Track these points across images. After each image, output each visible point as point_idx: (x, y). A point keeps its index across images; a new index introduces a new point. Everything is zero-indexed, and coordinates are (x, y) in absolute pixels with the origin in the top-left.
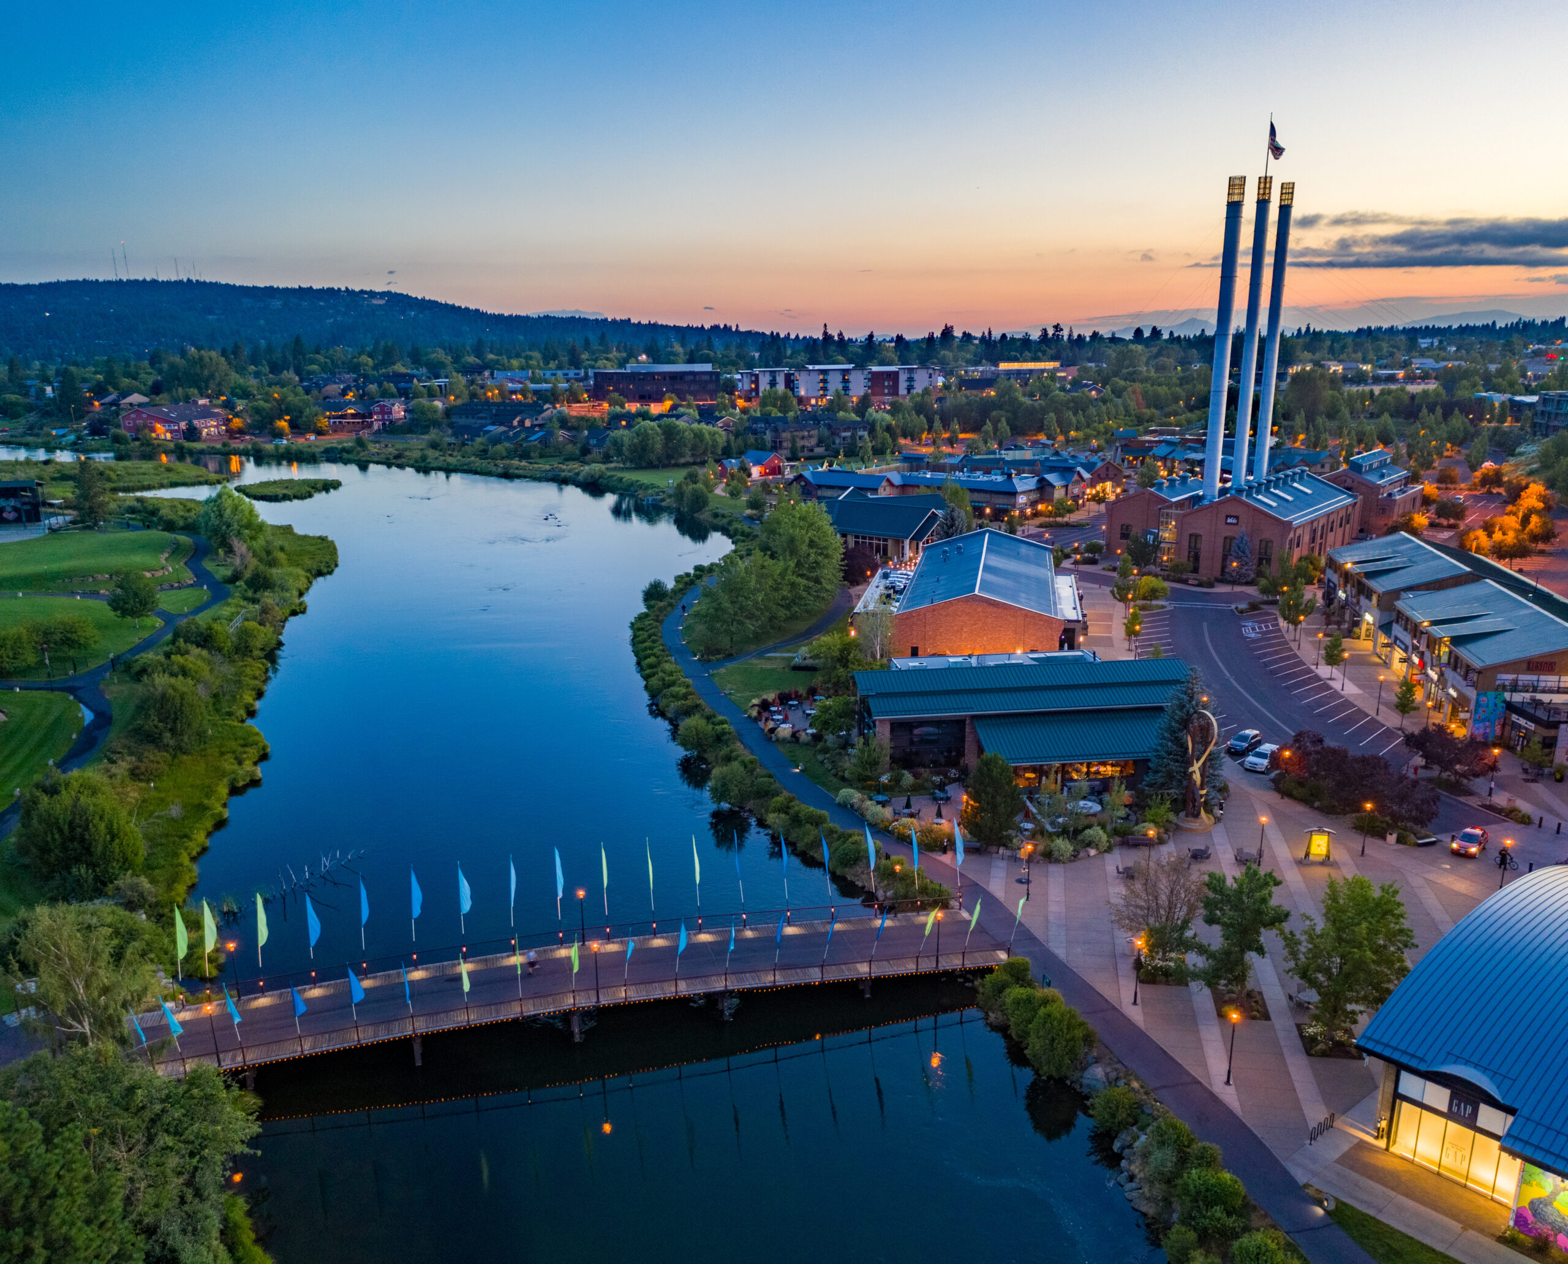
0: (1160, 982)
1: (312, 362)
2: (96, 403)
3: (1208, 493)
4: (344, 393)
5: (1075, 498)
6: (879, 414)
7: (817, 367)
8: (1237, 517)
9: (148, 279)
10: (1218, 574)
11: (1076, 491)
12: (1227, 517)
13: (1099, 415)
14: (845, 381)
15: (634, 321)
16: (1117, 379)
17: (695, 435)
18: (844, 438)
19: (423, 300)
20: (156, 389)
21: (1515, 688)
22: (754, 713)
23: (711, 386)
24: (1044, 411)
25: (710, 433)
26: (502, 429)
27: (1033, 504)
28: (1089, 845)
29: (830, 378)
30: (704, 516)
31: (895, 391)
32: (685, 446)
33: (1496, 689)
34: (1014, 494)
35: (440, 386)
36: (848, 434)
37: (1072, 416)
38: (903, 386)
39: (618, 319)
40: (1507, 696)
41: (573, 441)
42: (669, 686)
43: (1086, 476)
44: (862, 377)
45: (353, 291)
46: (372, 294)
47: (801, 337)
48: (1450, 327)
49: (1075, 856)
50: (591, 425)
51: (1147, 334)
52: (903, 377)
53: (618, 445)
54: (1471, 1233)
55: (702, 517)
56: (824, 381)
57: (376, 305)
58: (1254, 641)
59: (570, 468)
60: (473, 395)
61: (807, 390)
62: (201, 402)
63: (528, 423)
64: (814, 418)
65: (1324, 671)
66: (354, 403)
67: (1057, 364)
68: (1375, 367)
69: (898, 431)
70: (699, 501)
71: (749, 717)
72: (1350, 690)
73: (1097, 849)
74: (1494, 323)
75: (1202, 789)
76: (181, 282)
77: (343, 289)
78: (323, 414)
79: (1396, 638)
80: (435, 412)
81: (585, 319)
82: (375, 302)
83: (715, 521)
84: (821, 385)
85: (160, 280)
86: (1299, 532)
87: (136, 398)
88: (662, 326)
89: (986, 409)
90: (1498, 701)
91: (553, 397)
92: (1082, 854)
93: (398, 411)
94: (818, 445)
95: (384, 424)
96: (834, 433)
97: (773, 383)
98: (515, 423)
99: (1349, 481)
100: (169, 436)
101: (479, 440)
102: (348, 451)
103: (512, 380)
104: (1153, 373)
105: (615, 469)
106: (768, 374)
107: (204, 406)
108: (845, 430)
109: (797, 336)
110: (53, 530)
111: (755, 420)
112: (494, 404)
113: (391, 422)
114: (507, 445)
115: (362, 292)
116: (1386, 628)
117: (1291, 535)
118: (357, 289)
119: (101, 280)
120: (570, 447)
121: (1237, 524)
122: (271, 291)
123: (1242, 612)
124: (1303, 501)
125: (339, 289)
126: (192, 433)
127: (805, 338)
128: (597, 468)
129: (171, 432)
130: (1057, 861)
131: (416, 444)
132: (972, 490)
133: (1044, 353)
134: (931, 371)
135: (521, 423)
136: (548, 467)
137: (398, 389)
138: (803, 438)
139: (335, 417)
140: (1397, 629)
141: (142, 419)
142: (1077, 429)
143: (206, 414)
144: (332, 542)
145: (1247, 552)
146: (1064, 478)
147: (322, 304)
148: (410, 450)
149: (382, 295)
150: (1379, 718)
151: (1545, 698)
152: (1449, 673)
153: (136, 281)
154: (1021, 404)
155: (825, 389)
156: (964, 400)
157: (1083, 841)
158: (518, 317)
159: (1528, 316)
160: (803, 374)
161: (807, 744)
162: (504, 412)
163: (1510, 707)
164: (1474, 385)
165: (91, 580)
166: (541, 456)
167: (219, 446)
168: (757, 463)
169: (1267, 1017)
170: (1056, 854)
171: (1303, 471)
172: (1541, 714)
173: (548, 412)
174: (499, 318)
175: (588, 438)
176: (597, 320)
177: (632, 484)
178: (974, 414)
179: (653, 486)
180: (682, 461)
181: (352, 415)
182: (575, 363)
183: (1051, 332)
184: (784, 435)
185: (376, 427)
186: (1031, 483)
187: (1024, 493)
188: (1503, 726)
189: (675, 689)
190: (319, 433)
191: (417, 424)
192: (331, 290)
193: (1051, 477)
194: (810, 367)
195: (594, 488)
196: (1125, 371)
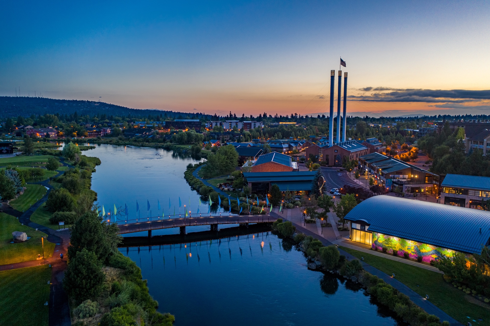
0: (310, 223)
1: (81, 119)
2: (17, 128)
3: (330, 145)
4: (92, 126)
5: (299, 150)
6: (247, 132)
7: (229, 121)
8: (337, 150)
9: (26, 97)
10: (333, 164)
11: (299, 148)
12: (335, 150)
13: (306, 133)
14: (237, 125)
15: (173, 111)
16: (311, 125)
17: (196, 136)
18: (237, 138)
19: (110, 104)
20: (34, 125)
21: (394, 178)
22: (218, 187)
23: (199, 126)
24: (291, 132)
25: (200, 135)
26: (140, 135)
27: (288, 151)
28: (297, 205)
29: (232, 124)
30: (200, 154)
31: (251, 127)
32: (193, 139)
33: (390, 178)
34: (282, 148)
35: (120, 125)
36: (238, 137)
37: (298, 133)
38: (253, 126)
39: (168, 111)
40: (392, 180)
41: (161, 137)
42: (196, 183)
43: (301, 145)
44: (241, 124)
45: (89, 101)
46: (95, 102)
47: (223, 117)
48: (406, 118)
49: (294, 207)
50: (166, 134)
51: (321, 116)
52: (253, 124)
53: (174, 138)
54: (364, 249)
55: (199, 154)
56: (231, 125)
57: (96, 106)
58: (340, 176)
59: (160, 144)
60: (130, 127)
61: (226, 127)
62: (50, 128)
63: (147, 134)
64: (228, 133)
65: (355, 181)
66: (96, 129)
67: (296, 123)
68: (382, 125)
69: (252, 137)
70: (198, 150)
71: (217, 187)
72: (361, 183)
73: (299, 206)
74: (418, 116)
75: (322, 194)
76: (36, 98)
77: (86, 101)
78: (86, 131)
79: (372, 173)
80: (120, 131)
81: (158, 111)
82: (96, 105)
83: (203, 155)
84: (230, 126)
85: (30, 97)
86: (353, 154)
87: (29, 127)
88: (181, 113)
89: (275, 132)
90: (391, 181)
91: (153, 127)
92: (295, 207)
93: (109, 131)
94: (230, 139)
95: (104, 134)
96: (234, 136)
97: (216, 125)
98: (144, 133)
99: (367, 145)
100: (40, 136)
101: (133, 138)
102: (95, 140)
103: (141, 124)
104: (321, 124)
105: (173, 144)
106: (215, 123)
107: (51, 129)
108: (237, 136)
109: (221, 117)
110: (17, 155)
111: (212, 133)
112: (137, 129)
113: (106, 134)
114: (142, 138)
115: (92, 102)
116: (370, 171)
117: (351, 155)
118: (90, 101)
119: (11, 96)
120: (160, 139)
121: (337, 152)
122: (64, 101)
123: (338, 171)
124: (353, 147)
125: (85, 101)
126: (48, 136)
127: (224, 117)
128: (169, 143)
129: (41, 135)
130: (290, 208)
131: (115, 139)
132: (271, 147)
133: (292, 120)
134: (260, 123)
135: (146, 133)
136: (154, 144)
137: (108, 126)
138: (226, 137)
139: (90, 132)
140: (372, 171)
141: (33, 132)
142: (300, 136)
143: (52, 131)
144: (98, 158)
145: (340, 159)
146: (295, 145)
147: (80, 105)
148: (114, 140)
149: (98, 103)
150: (367, 188)
151: (401, 180)
152: (382, 177)
153: (22, 97)
154: (285, 130)
155: (231, 127)
156: (269, 129)
157: (295, 204)
158: (139, 110)
159: (426, 115)
160: (225, 123)
161: (232, 192)
162: (140, 130)
163: (394, 182)
164: (404, 127)
165: (36, 163)
166: (152, 142)
167: (57, 139)
168: (213, 143)
169: (332, 227)
170: (289, 207)
171: (354, 141)
172: (399, 183)
173: (153, 131)
174: (133, 110)
175: (165, 137)
176: (162, 111)
177: (179, 147)
178: (272, 133)
179: (185, 148)
180: (192, 143)
181: (95, 131)
182: (158, 120)
183: (294, 115)
184: (220, 136)
185: (102, 135)
186: (287, 145)
187: (285, 148)
188: (392, 187)
189: (198, 183)
190: (85, 136)
191: (115, 134)
192: (83, 101)
193: (292, 144)
194: (227, 121)
195: (168, 149)
196: (313, 124)
